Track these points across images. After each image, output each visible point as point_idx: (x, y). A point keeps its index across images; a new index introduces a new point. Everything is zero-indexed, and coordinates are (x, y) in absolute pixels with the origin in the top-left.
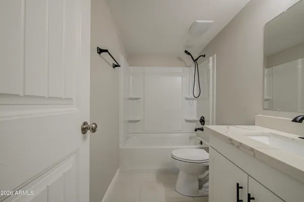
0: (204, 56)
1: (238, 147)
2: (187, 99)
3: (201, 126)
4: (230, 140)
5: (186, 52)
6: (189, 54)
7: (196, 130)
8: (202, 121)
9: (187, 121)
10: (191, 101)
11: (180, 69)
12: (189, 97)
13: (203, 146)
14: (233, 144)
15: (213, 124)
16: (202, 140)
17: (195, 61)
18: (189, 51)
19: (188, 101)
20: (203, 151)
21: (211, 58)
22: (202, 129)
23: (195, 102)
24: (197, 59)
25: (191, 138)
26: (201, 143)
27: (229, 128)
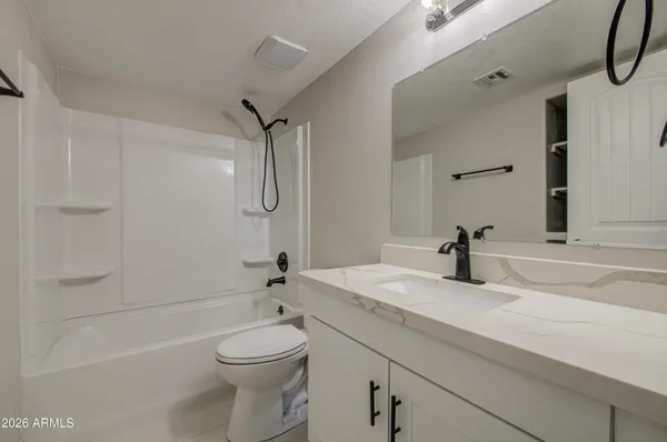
0: (286, 121)
1: (373, 310)
2: (246, 213)
3: (279, 274)
4: (357, 297)
5: (245, 103)
6: (252, 109)
7: (269, 284)
8: (283, 262)
9: (247, 265)
10: (256, 219)
11: (229, 143)
12: (251, 210)
13: (286, 316)
14: (362, 306)
15: (305, 268)
16: (284, 305)
17: (267, 128)
18: (252, 102)
19: (249, 218)
20: (291, 327)
21: (300, 128)
22: (282, 281)
23: (266, 221)
24: (270, 126)
25: (256, 304)
26: (281, 310)
27: (344, 273)
